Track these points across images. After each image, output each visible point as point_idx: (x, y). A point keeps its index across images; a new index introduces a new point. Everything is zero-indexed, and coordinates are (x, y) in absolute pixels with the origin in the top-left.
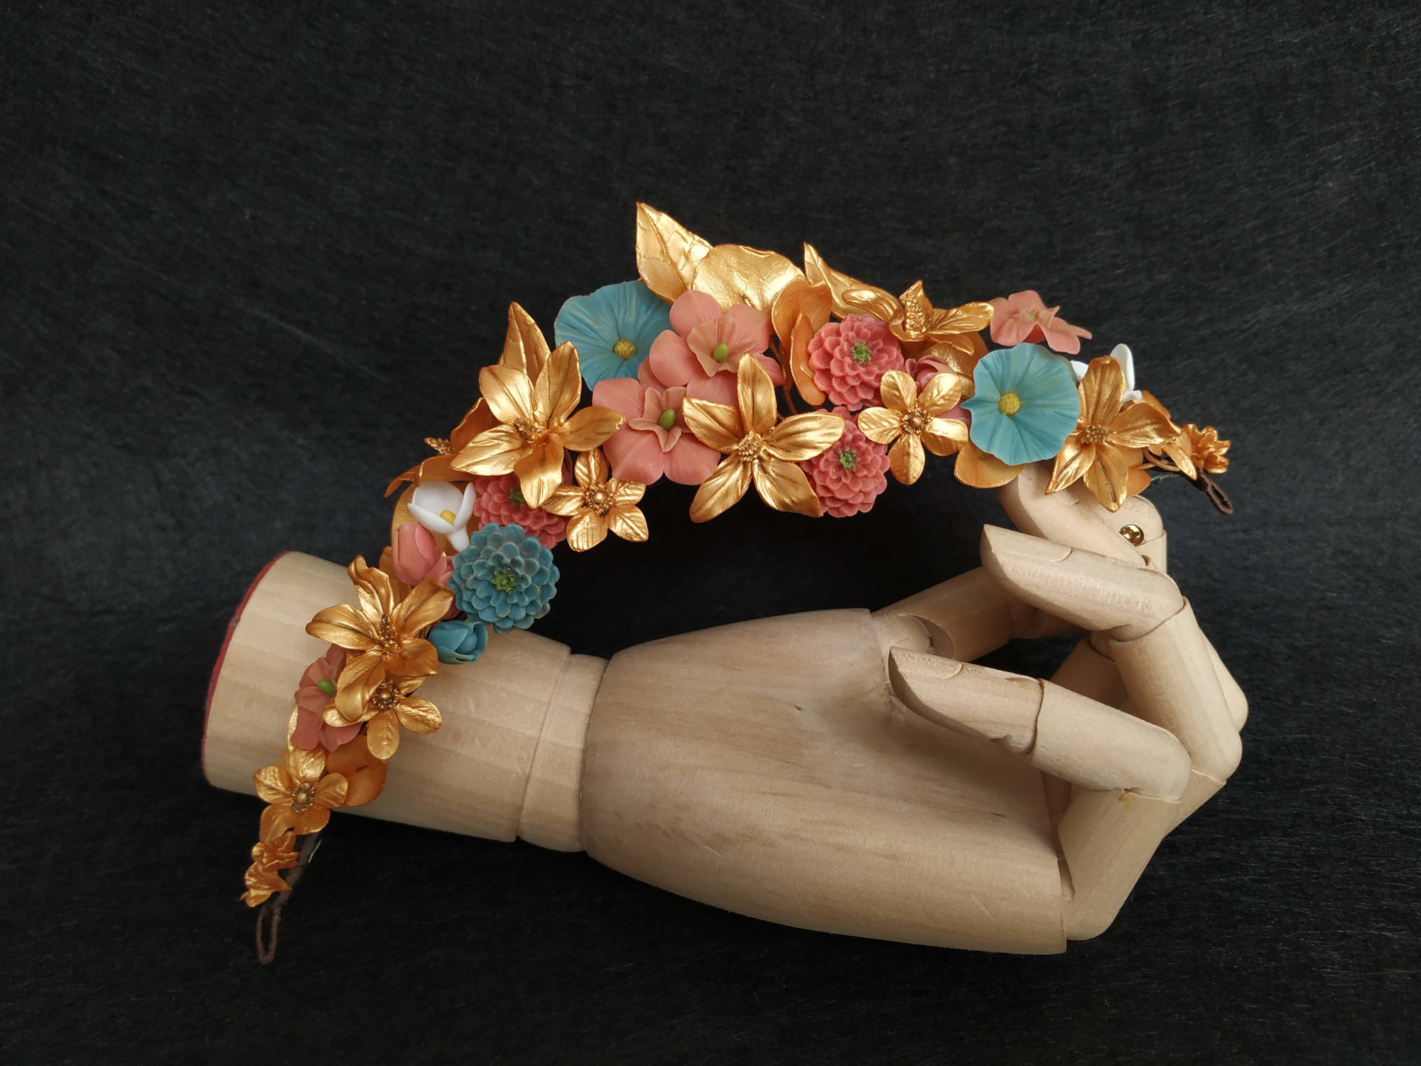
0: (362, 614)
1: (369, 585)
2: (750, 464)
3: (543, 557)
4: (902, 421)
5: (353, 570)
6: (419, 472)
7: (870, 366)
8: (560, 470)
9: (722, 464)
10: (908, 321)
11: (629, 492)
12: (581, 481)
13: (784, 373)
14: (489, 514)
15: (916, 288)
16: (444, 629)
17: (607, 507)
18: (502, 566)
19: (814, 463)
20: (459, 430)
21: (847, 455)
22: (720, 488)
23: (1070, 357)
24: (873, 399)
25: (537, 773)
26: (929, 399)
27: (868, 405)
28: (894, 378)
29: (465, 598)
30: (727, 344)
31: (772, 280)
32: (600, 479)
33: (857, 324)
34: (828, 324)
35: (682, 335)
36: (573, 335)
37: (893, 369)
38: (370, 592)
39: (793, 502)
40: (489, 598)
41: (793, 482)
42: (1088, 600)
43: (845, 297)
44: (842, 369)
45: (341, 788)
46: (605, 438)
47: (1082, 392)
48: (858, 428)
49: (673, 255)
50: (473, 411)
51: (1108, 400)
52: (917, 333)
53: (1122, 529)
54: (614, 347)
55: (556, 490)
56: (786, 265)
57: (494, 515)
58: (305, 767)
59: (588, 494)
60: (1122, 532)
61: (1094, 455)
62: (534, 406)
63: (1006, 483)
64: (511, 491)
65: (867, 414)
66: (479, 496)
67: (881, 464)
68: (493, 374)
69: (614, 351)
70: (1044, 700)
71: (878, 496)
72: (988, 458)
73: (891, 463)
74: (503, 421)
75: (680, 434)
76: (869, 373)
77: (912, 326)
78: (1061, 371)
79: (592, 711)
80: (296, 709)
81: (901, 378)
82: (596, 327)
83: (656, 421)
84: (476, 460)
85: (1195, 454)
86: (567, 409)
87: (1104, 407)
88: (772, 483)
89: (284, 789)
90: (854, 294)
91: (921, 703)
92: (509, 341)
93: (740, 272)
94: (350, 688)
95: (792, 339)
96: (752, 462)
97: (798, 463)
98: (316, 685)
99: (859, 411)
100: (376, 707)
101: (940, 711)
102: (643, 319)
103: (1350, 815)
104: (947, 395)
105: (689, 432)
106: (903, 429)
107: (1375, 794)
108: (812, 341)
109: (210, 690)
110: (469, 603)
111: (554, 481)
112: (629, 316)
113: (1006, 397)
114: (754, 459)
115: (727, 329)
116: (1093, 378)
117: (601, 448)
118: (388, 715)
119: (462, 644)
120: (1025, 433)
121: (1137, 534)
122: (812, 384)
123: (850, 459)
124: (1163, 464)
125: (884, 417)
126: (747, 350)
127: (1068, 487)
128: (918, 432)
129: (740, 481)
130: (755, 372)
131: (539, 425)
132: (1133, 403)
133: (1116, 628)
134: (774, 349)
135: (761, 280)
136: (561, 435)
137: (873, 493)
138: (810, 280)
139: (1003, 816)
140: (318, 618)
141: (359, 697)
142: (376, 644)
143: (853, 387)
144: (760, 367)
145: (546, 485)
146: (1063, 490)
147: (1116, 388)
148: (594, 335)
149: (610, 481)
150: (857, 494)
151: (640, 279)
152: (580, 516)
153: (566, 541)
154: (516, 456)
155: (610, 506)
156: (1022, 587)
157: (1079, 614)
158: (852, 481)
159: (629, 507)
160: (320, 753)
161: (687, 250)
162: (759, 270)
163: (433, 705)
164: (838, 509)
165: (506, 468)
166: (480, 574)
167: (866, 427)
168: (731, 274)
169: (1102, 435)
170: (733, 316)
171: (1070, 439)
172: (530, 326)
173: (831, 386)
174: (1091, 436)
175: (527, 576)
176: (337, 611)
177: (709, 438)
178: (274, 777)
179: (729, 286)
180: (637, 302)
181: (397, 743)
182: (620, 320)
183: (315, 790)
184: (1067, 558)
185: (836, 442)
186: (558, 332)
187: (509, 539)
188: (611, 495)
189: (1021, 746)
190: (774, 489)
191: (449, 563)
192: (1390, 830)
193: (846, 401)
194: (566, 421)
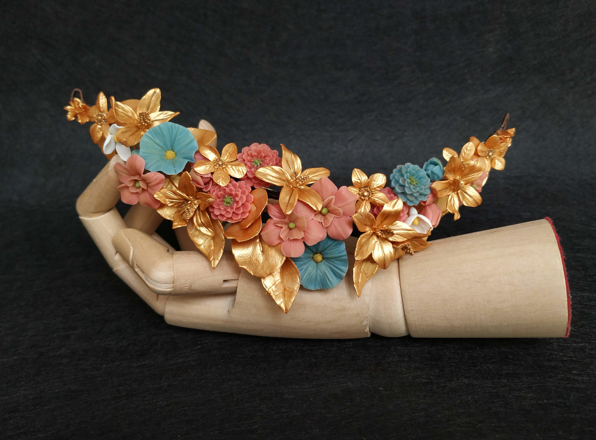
4: (226, 166)
7: (229, 192)
8: (383, 210)
9: (312, 183)
16: (439, 177)
17: (364, 188)
19: (276, 164)
22: (316, 175)
24: (233, 181)
28: (222, 182)
31: (247, 254)
32: (362, 201)
37: (219, 187)
39: (291, 155)
41: (287, 162)
48: (247, 172)
51: (129, 132)
54: (323, 260)
59: (370, 197)
61: (148, 116)
62: (375, 244)
65: (240, 176)
74: (391, 243)
81: (218, 181)
86: (365, 235)
87: (132, 130)
88: (295, 166)
93: (259, 263)
97: (282, 167)
102: (305, 267)
104: (203, 165)
106: (227, 163)
108: (245, 217)
111: (388, 206)
112: (310, 270)
113: (171, 157)
125: (233, 172)
128: (221, 159)
135: (251, 256)
145: (391, 206)
152: (377, 189)
158: (261, 153)
159: (356, 185)
162: (250, 260)
165: (397, 223)
166: (422, 187)
167: (244, 171)
168: (263, 264)
171: (152, 129)
175: (406, 178)
179: (267, 259)
180: (304, 275)
182: (315, 270)
185: (263, 167)
188: (360, 193)
194: (367, 231)
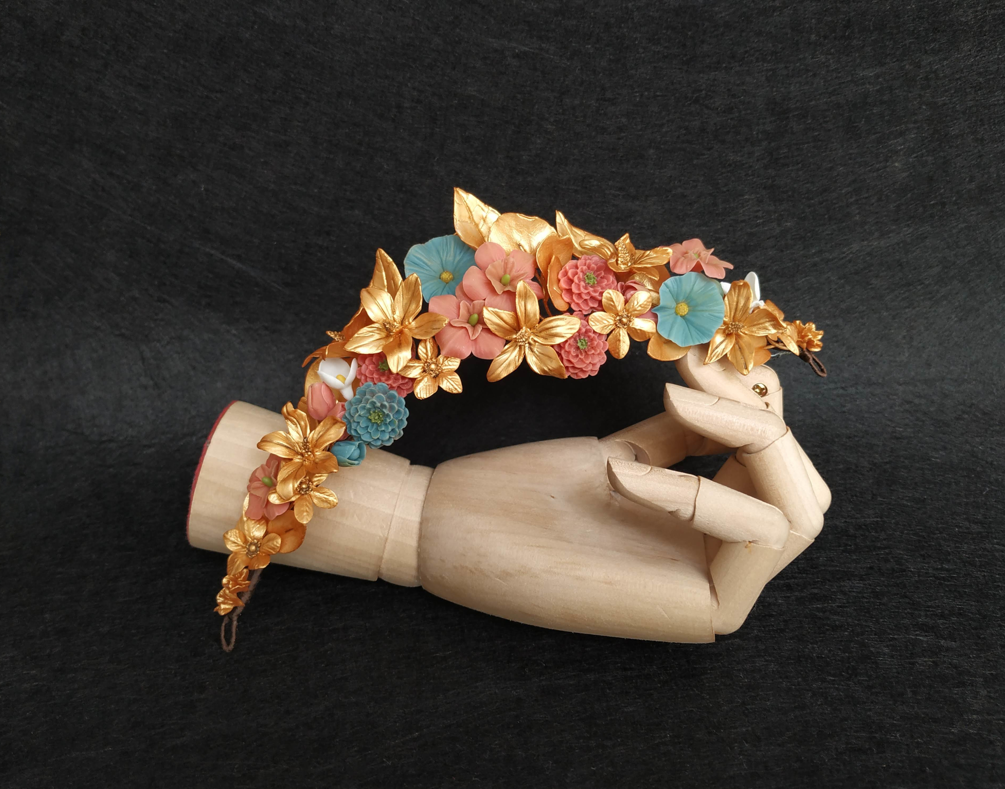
0: (290, 437)
1: (294, 420)
2: (523, 347)
3: (399, 403)
4: (615, 320)
5: (285, 411)
6: (325, 352)
7: (596, 287)
8: (410, 350)
9: (507, 347)
10: (619, 259)
11: (450, 363)
12: (421, 357)
13: (544, 291)
14: (366, 377)
15: (625, 238)
16: (340, 446)
17: (438, 372)
18: (375, 407)
19: (562, 345)
20: (348, 327)
21: (582, 341)
22: (505, 361)
23: (720, 281)
24: (598, 306)
25: (392, 537)
26: (632, 307)
27: (595, 310)
28: (610, 294)
29: (353, 427)
30: (509, 274)
31: (536, 235)
32: (433, 356)
33: (588, 261)
34: (570, 261)
35: (483, 269)
36: (417, 269)
37: (610, 288)
38: (295, 424)
39: (549, 369)
40: (367, 427)
41: (549, 357)
42: (728, 428)
43: (581, 244)
44: (579, 289)
45: (277, 542)
46: (437, 331)
47: (727, 302)
48: (589, 325)
49: (476, 219)
50: (357, 315)
51: (742, 306)
52: (625, 266)
53: (754, 386)
54: (440, 276)
55: (408, 363)
56: (545, 225)
57: (370, 378)
58: (254, 530)
59: (426, 365)
60: (754, 389)
61: (734, 340)
62: (394, 312)
63: (680, 357)
64: (380, 363)
65: (594, 316)
66: (359, 366)
67: (602, 346)
68: (369, 293)
69: (440, 278)
70: (700, 487)
71: (601, 366)
72: (668, 342)
73: (609, 345)
74: (375, 321)
75: (481, 329)
76: (595, 291)
77: (622, 262)
78: (713, 289)
79: (426, 498)
80: (248, 495)
81: (615, 294)
82: (429, 264)
83: (466, 321)
84: (359, 345)
85: (800, 339)
86: (413, 314)
87: (740, 311)
88: (537, 358)
89: (242, 544)
90: (586, 242)
91: (626, 490)
92: (377, 272)
93: (517, 230)
94: (285, 480)
95: (549, 271)
96: (524, 346)
97: (552, 346)
98: (260, 481)
99: (589, 315)
100: (299, 493)
101: (638, 495)
102: (458, 258)
103: (904, 567)
104: (642, 304)
105: (485, 327)
106: (616, 325)
107: (921, 555)
108: (561, 272)
109: (193, 485)
110: (356, 430)
111: (406, 357)
112: (449, 256)
113: (680, 305)
114: (526, 344)
115: (509, 266)
116: (733, 293)
117: (434, 338)
118: (306, 498)
119: (351, 455)
120: (690, 326)
121: (763, 389)
122: (560, 298)
123: (584, 344)
124: (780, 346)
125: (604, 318)
126: (521, 278)
127: (718, 360)
128: (625, 327)
129: (517, 357)
130: (526, 291)
131: (397, 323)
132: (759, 308)
133: (745, 446)
134: (537, 276)
135: (529, 234)
136: (410, 329)
137: (598, 364)
138: (560, 234)
139: (677, 560)
140: (264, 439)
141: (291, 486)
142: (299, 455)
143: (586, 300)
144: (529, 289)
145: (402, 359)
146: (715, 362)
147: (748, 299)
148: (428, 268)
149: (439, 357)
150: (588, 364)
151: (456, 234)
152: (421, 378)
153: (413, 393)
154: (383, 342)
155: (439, 372)
156: (688, 420)
157: (723, 437)
158: (584, 357)
159: (450, 373)
160: (263, 522)
161: (484, 217)
162: (528, 228)
163: (332, 492)
164: (576, 373)
165: (377, 349)
166: (362, 413)
167: (593, 324)
168: (511, 231)
169: (738, 328)
170: (513, 257)
171: (719, 331)
172: (389, 263)
173: (572, 299)
174: (732, 329)
175: (390, 414)
176: (276, 435)
177: (499, 332)
178: (236, 535)
179: (510, 238)
180: (454, 248)
181: (312, 514)
182: (444, 259)
183: (261, 544)
184: (716, 403)
185: (575, 333)
186: (406, 267)
187: (379, 392)
188: (440, 365)
189: (686, 516)
190: (538, 362)
191: (343, 406)
192: (929, 577)
193: (581, 308)
194: (413, 321)
